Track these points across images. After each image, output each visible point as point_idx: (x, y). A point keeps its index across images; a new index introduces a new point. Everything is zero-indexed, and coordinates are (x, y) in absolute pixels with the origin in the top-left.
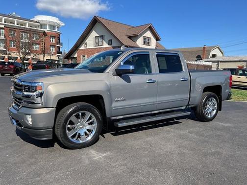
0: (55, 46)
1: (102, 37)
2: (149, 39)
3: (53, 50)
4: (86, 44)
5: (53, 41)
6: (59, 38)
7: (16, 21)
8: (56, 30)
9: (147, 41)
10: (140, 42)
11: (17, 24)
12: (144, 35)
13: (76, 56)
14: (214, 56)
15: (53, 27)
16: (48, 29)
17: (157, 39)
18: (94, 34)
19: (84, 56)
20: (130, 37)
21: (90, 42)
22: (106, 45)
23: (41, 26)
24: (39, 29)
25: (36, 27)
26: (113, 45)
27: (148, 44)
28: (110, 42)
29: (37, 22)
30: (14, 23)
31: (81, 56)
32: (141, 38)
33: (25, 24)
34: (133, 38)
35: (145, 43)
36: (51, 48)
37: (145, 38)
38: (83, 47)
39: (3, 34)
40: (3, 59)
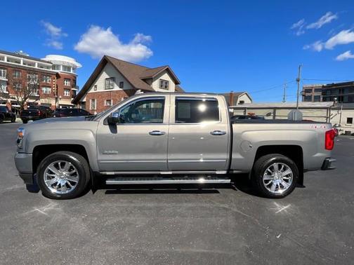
0: (69, 90)
1: (113, 79)
2: (167, 82)
3: (67, 93)
4: (96, 86)
5: (67, 84)
6: (75, 81)
7: (22, 60)
8: (72, 72)
9: (164, 85)
10: (155, 85)
11: (24, 64)
12: (161, 78)
13: (84, 100)
14: (242, 102)
15: (67, 68)
16: (61, 70)
17: (177, 83)
18: (104, 76)
19: (93, 100)
20: (145, 80)
21: (101, 85)
22: (117, 88)
23: (54, 67)
24: (51, 70)
25: (48, 67)
26: (125, 89)
27: (166, 87)
28: (121, 85)
29: (48, 62)
30: (19, 63)
31: (91, 100)
32: (157, 81)
33: (34, 64)
34: (148, 80)
35: (162, 86)
36: (65, 92)
37: (162, 81)
38: (92, 91)
39: (4, 74)
40: (4, 103)
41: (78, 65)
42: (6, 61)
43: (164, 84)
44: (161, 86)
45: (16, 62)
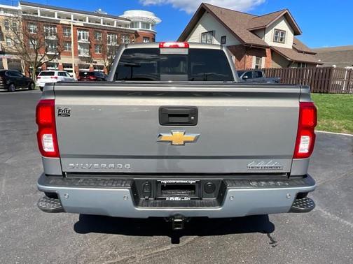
1: (212, 33)
2: (283, 33)
6: (154, 40)
7: (102, 19)
8: (150, 29)
9: (280, 37)
11: (104, 24)
16: (140, 28)
17: (296, 33)
18: (200, 29)
20: (253, 32)
23: (132, 24)
24: (129, 28)
25: (126, 25)
26: (228, 44)
27: (281, 40)
28: (223, 40)
29: (127, 19)
30: (99, 23)
32: (270, 31)
33: (113, 23)
34: (259, 31)
37: (277, 32)
39: (87, 36)
40: (88, 68)
41: (157, 20)
42: (87, 22)
43: (279, 35)
44: (276, 39)
45: (96, 22)
